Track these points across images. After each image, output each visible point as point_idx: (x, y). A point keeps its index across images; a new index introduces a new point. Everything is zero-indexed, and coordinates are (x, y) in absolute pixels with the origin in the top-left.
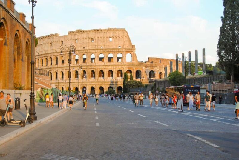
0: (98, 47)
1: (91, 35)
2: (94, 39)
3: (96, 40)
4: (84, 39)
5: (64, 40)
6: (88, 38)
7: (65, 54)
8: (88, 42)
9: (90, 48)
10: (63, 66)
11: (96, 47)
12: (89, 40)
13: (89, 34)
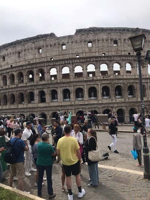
0: (125, 53)
1: (114, 36)
2: (119, 41)
3: (122, 43)
4: (103, 40)
5: (68, 42)
6: (110, 40)
7: (71, 62)
8: (110, 45)
9: (113, 54)
10: (69, 81)
11: (123, 53)
12: (111, 42)
13: (111, 34)
